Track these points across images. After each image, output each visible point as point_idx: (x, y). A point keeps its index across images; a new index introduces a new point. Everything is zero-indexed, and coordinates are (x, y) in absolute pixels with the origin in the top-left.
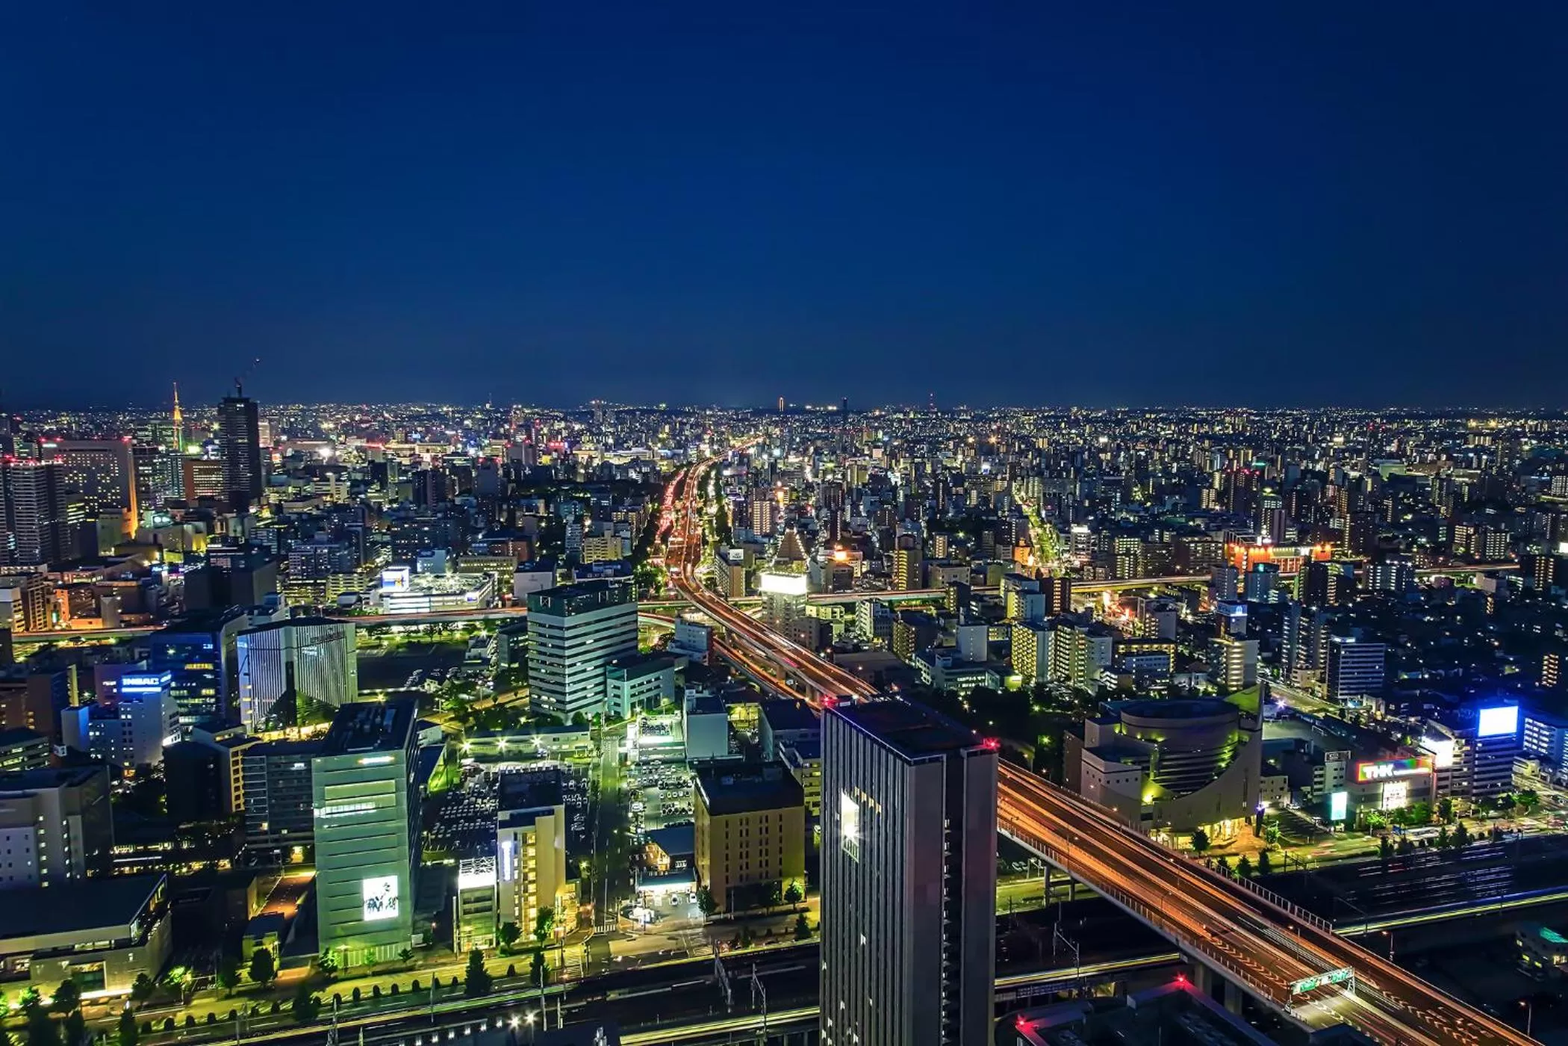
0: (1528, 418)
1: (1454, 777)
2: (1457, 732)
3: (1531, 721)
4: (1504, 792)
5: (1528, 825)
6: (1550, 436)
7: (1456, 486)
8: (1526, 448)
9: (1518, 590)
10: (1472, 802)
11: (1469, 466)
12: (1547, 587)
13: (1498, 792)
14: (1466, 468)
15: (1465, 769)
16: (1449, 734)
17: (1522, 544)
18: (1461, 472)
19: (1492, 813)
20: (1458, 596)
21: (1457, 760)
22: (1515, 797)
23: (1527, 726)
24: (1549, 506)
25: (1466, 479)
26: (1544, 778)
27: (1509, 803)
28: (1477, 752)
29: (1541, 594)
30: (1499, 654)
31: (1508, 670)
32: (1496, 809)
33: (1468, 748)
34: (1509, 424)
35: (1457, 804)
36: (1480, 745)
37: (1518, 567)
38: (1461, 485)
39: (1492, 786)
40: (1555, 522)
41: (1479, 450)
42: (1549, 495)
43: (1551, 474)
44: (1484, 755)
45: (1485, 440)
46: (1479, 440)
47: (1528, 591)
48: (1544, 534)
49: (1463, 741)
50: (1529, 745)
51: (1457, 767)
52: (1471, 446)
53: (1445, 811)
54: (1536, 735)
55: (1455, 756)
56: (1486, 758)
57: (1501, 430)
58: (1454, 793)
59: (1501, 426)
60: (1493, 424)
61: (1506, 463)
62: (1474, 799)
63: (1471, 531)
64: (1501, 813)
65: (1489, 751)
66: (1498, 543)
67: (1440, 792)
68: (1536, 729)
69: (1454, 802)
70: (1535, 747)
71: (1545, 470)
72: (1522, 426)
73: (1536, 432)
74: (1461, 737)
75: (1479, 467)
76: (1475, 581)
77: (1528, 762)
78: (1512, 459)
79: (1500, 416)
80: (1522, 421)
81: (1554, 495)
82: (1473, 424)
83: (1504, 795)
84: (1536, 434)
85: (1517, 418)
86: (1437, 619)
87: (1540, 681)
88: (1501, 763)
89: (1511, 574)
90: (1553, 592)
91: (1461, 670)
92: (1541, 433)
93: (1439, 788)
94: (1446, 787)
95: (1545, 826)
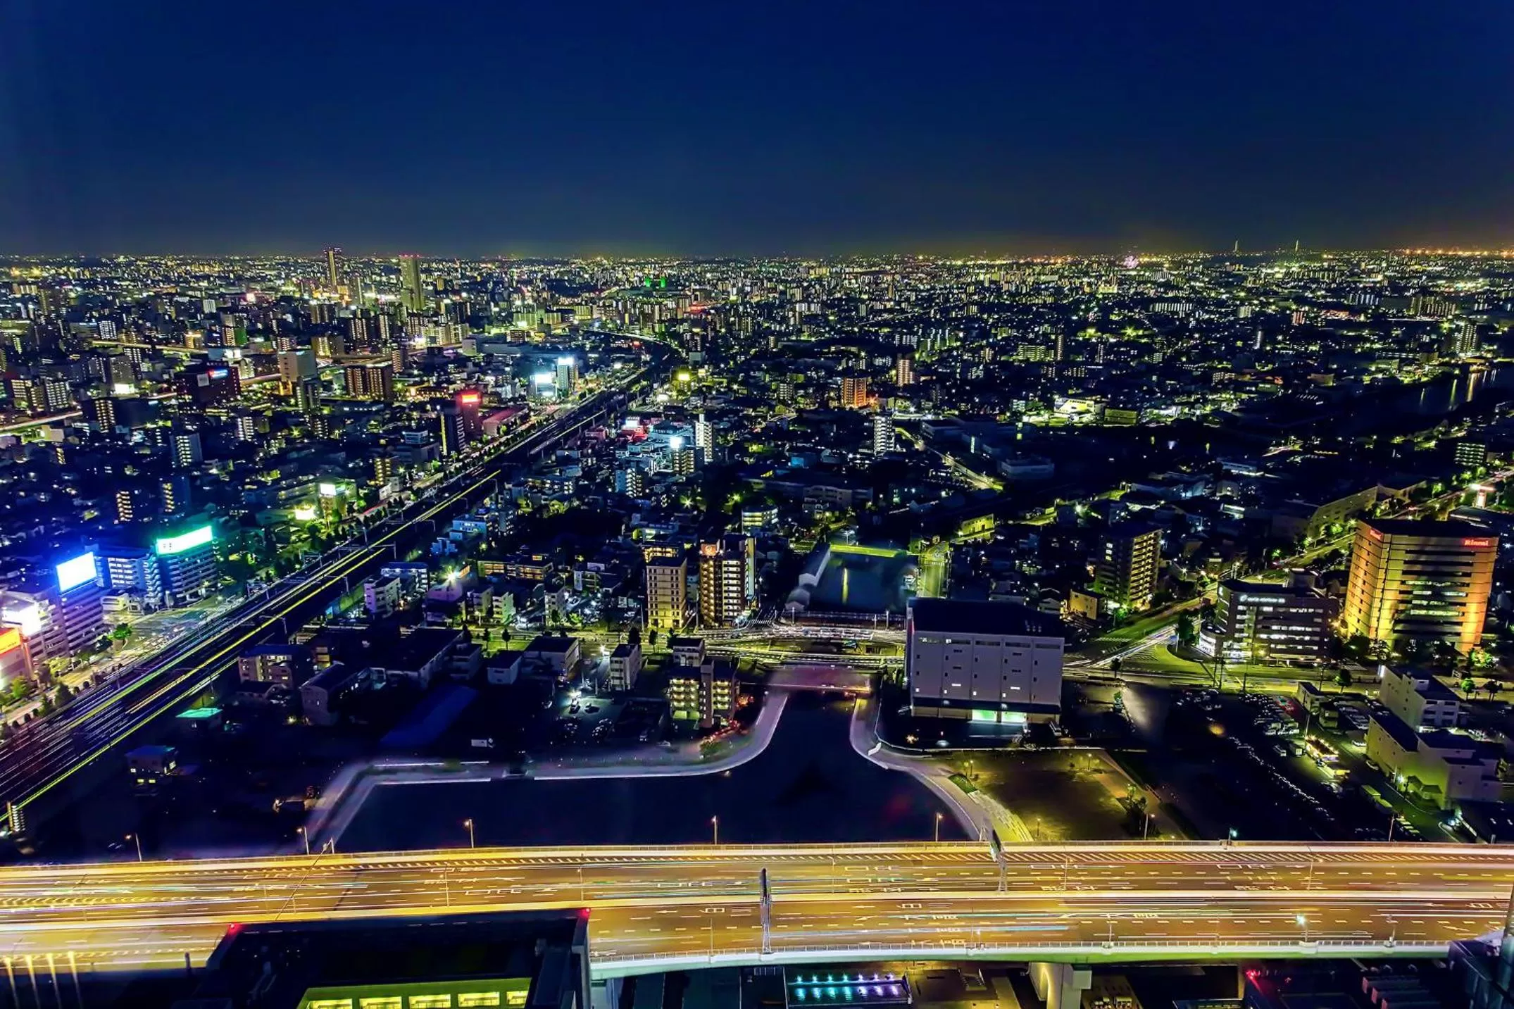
0: (69, 265)
1: (46, 640)
2: (38, 595)
3: (113, 559)
4: (99, 635)
5: (127, 656)
6: (93, 284)
7: (6, 339)
8: (72, 295)
9: (86, 436)
10: (72, 656)
11: (19, 317)
12: (111, 428)
13: (94, 637)
14: (16, 319)
15: (56, 628)
16: (30, 600)
17: (82, 390)
18: (10, 323)
19: (93, 658)
20: (27, 452)
21: (45, 621)
22: (110, 635)
23: (111, 565)
24: (100, 351)
25: (16, 331)
26: (134, 607)
27: (106, 643)
28: (64, 607)
29: (108, 436)
30: (77, 502)
31: (88, 515)
32: (95, 652)
33: (53, 607)
34: (53, 272)
35: (56, 664)
36: (64, 600)
37: (81, 413)
38: (11, 338)
39: (87, 633)
40: (107, 366)
41: (25, 300)
42: (100, 339)
43: (98, 320)
44: (72, 607)
45: (31, 289)
46: (25, 289)
47: (95, 435)
48: (100, 379)
49: (47, 602)
50: (117, 581)
51: (47, 628)
52: (18, 296)
53: (46, 675)
54: (120, 571)
55: (42, 619)
56: (75, 610)
57: (46, 278)
58: (51, 654)
59: (45, 274)
60: (36, 272)
61: (53, 312)
62: (72, 652)
63: (29, 383)
64: (101, 655)
65: (76, 602)
66: (59, 391)
67: (36, 659)
68: (119, 565)
69: (53, 663)
70: (122, 582)
71: (92, 316)
72: (65, 274)
73: (79, 280)
74: (43, 598)
75: (29, 318)
76: (43, 434)
77: (118, 598)
78: (58, 306)
79: (42, 264)
80: (65, 269)
81: (105, 340)
82: (16, 272)
83: (100, 638)
84: (82, 283)
85: (60, 265)
86: (11, 481)
87: (118, 518)
88: (91, 609)
89: (75, 422)
90: (118, 432)
91: (42, 528)
92: (85, 280)
93: (34, 655)
94: (41, 652)
95: (141, 652)
